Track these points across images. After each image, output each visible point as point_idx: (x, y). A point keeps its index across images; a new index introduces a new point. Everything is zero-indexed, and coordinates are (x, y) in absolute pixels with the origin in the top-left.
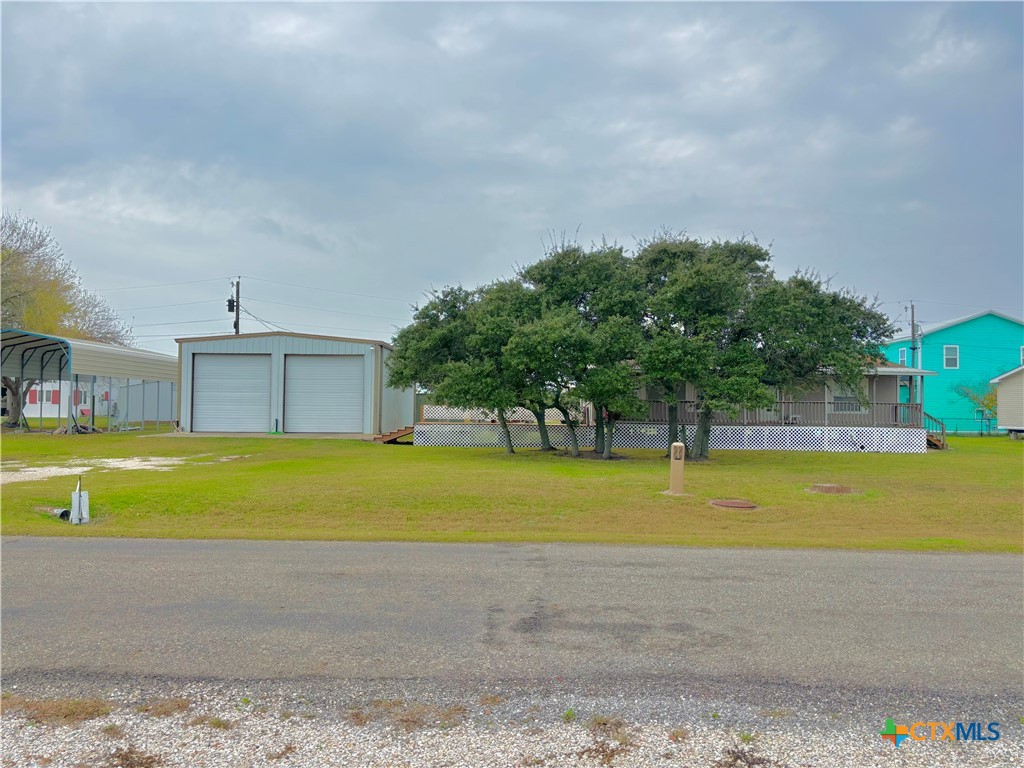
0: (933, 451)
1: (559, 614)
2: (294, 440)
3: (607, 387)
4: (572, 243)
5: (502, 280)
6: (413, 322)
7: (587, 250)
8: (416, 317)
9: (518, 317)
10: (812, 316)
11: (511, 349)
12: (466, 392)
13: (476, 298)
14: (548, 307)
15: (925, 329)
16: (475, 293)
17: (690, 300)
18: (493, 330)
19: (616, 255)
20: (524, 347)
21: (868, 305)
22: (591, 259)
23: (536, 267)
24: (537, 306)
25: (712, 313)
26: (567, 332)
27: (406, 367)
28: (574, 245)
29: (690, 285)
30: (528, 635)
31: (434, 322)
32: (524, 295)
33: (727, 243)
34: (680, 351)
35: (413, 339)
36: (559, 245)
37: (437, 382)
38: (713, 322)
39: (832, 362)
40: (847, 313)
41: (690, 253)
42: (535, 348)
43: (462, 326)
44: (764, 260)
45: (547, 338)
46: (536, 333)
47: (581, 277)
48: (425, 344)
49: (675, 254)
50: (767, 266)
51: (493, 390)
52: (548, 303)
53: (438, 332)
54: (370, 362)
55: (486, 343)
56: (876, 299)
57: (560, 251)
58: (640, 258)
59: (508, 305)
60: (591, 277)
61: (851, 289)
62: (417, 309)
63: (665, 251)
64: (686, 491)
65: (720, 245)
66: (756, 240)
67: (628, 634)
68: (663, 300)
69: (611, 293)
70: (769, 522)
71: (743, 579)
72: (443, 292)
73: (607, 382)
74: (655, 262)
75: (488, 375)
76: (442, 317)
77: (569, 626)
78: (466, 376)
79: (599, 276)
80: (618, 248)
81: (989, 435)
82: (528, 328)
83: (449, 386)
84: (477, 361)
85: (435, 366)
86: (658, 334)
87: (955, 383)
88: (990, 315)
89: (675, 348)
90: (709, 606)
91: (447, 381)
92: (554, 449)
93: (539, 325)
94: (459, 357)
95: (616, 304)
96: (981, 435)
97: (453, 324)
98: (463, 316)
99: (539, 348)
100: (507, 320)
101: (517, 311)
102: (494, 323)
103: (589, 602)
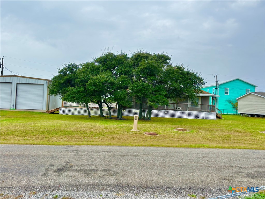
0: (218, 119)
3: (119, 97)
4: (111, 51)
5: (88, 62)
6: (58, 74)
7: (115, 54)
8: (59, 72)
9: (92, 74)
10: (181, 77)
11: (89, 84)
12: (74, 97)
13: (80, 67)
14: (102, 71)
16: (79, 65)
17: (145, 71)
18: (84, 78)
19: (125, 56)
20: (93, 83)
21: (198, 75)
22: (118, 56)
23: (99, 58)
24: (98, 71)
25: (151, 76)
26: (107, 79)
27: (55, 88)
28: (112, 52)
29: (145, 67)
31: (65, 74)
32: (95, 67)
33: (158, 54)
34: (141, 87)
35: (58, 79)
36: (107, 52)
37: (65, 93)
38: (152, 78)
39: (186, 92)
40: (191, 77)
41: (147, 56)
42: (97, 84)
43: (74, 76)
44: (169, 60)
45: (100, 81)
46: (97, 79)
47: (113, 62)
48: (62, 81)
49: (142, 57)
50: (169, 62)
51: (83, 97)
52: (102, 70)
53: (66, 77)
54: (46, 86)
55: (81, 81)
56: (200, 73)
57: (107, 54)
58: (132, 57)
59: (89, 70)
60: (116, 62)
61: (193, 70)
62: (59, 70)
63: (139, 56)
65: (156, 55)
66: (167, 54)
67: (88, 173)
68: (137, 71)
69: (122, 68)
72: (68, 65)
74: (136, 59)
75: (82, 92)
76: (68, 73)
78: (75, 92)
79: (119, 62)
80: (126, 54)
81: (236, 115)
82: (94, 78)
83: (69, 95)
84: (78, 87)
85: (64, 89)
86: (135, 81)
87: (227, 99)
88: (238, 80)
89: (140, 86)
90: (119, 164)
91: (68, 93)
92: (104, 116)
93: (98, 77)
94: (73, 86)
95: (123, 71)
96: (234, 115)
97: (71, 75)
98: (75, 73)
99: (98, 84)
100: (88, 75)
101: (92, 72)
102: (84, 75)
103: (83, 163)
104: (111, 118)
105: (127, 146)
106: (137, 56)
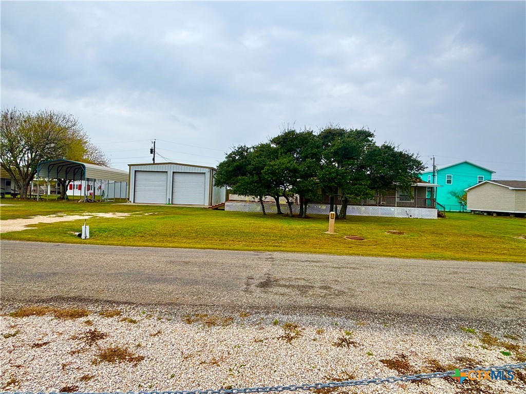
0: (440, 218)
1: (277, 280)
2: (176, 207)
3: (305, 188)
4: (292, 128)
5: (262, 143)
6: (226, 160)
7: (297, 132)
8: (226, 158)
9: (268, 158)
10: (391, 161)
11: (266, 171)
12: (246, 189)
13: (252, 150)
14: (281, 154)
15: (438, 168)
16: (251, 148)
17: (340, 153)
18: (258, 164)
19: (310, 134)
20: (271, 171)
21: (414, 157)
22: (301, 134)
23: (277, 138)
24: (276, 154)
25: (349, 159)
26: (289, 165)
27: (222, 178)
29: (340, 147)
30: (262, 289)
31: (234, 160)
33: (356, 130)
34: (335, 174)
35: (225, 166)
36: (287, 129)
37: (234, 184)
38: (349, 163)
39: (399, 180)
40: (406, 160)
41: (341, 133)
42: (275, 171)
43: (245, 162)
44: (372, 137)
45: (280, 167)
46: (276, 165)
47: (295, 142)
48: (230, 169)
49: (334, 134)
50: (373, 140)
51: (258, 188)
52: (281, 152)
53: (235, 164)
54: (208, 175)
55: (255, 169)
56: (418, 154)
58: (320, 135)
59: (265, 153)
60: (299, 142)
61: (407, 150)
62: (227, 154)
63: (330, 132)
64: (335, 232)
65: (353, 130)
66: (368, 129)
67: (303, 290)
68: (329, 153)
69: (307, 149)
70: (369, 245)
71: (354, 268)
72: (238, 147)
73: (305, 186)
74: (326, 137)
75: (255, 182)
76: (237, 158)
77: (280, 286)
78: (247, 182)
79: (303, 142)
80: (311, 131)
81: (463, 212)
82: (272, 163)
83: (240, 186)
84: (251, 176)
85: (234, 178)
86: (327, 167)
87: (450, 190)
88: (466, 163)
89: (333, 173)
90: (339, 279)
91: (239, 184)
92: (283, 214)
93: (277, 162)
94: (244, 174)
95: (309, 154)
96: (460, 212)
97: (242, 161)
98: (246, 158)
99: (277, 171)
100: (264, 160)
101: (268, 156)
102: (258, 161)
103: (289, 276)
104: (292, 216)
105: (334, 254)
106: (328, 133)
